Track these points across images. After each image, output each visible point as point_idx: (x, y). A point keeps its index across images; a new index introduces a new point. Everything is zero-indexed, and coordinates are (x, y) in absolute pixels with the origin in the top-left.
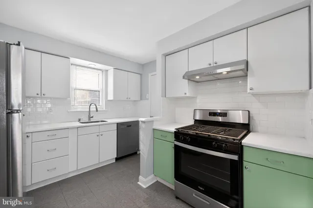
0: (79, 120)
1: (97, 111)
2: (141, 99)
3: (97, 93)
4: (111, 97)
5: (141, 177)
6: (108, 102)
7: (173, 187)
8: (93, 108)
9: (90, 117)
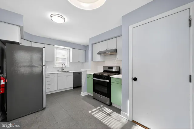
0: (58, 71)
1: (65, 67)
2: (85, 62)
3: (65, 59)
4: (71, 61)
5: (82, 93)
6: (70, 63)
7: (92, 95)
8: (64, 66)
9: (62, 70)
